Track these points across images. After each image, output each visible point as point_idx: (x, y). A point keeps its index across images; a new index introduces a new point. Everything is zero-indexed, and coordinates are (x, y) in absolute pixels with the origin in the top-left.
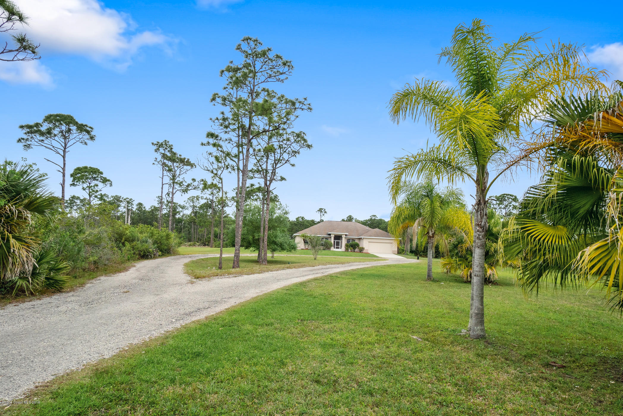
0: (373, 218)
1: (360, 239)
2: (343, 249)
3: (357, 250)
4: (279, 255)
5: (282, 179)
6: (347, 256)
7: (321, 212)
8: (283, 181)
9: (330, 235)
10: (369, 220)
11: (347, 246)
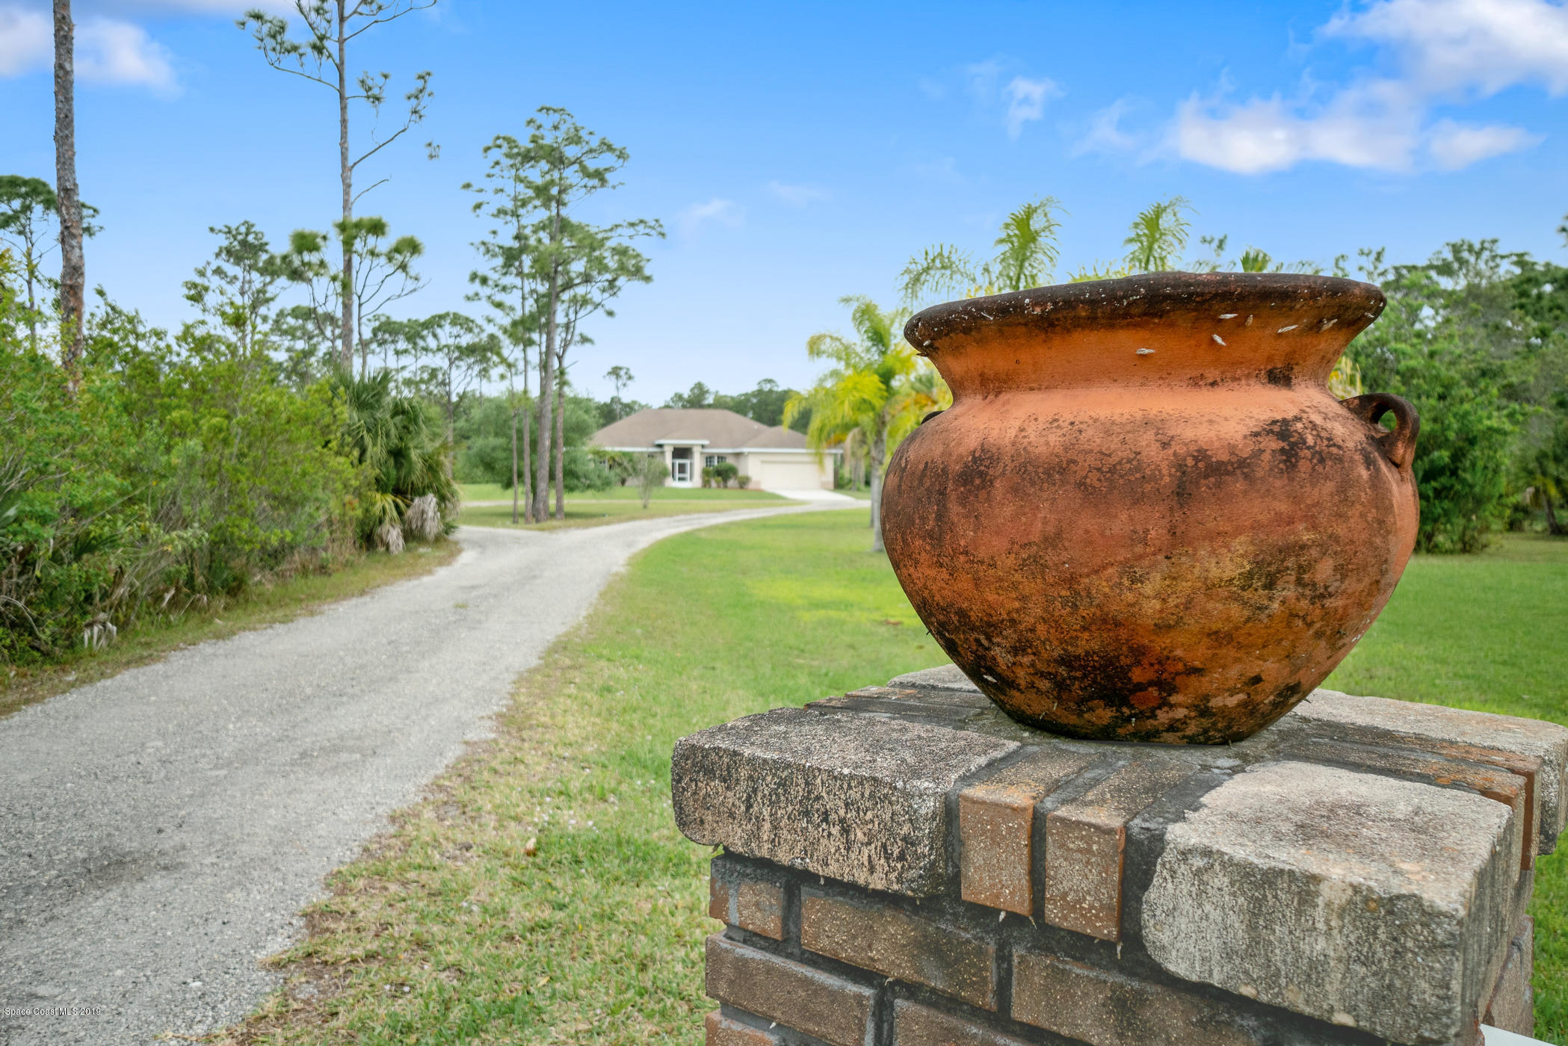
0: (767, 387)
1: (738, 455)
2: (697, 481)
3: (731, 482)
4: (574, 501)
5: (585, 340)
6: (708, 498)
7: (618, 376)
8: (588, 345)
9: (660, 446)
10: (755, 394)
11: (706, 474)
